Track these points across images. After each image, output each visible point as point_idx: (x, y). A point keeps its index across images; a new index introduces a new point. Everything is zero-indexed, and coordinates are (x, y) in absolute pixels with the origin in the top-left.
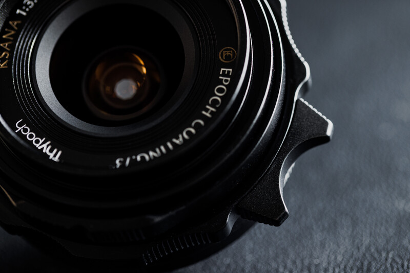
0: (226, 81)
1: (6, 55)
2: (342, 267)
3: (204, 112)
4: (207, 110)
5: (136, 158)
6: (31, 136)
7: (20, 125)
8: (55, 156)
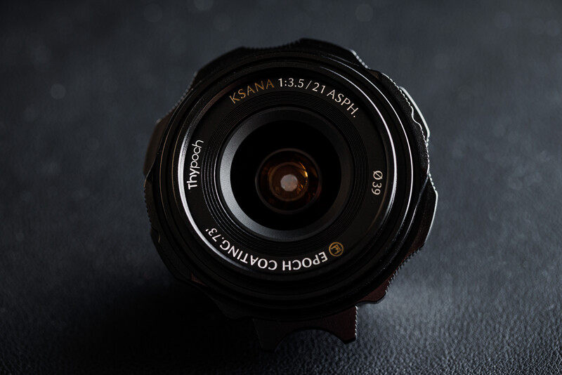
0: (316, 262)
1: (243, 96)
2: (446, 326)
3: (284, 262)
4: (287, 264)
5: (223, 240)
6: (195, 157)
7: (199, 144)
8: (191, 184)
